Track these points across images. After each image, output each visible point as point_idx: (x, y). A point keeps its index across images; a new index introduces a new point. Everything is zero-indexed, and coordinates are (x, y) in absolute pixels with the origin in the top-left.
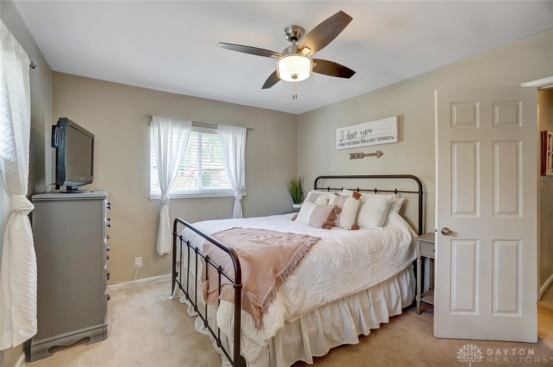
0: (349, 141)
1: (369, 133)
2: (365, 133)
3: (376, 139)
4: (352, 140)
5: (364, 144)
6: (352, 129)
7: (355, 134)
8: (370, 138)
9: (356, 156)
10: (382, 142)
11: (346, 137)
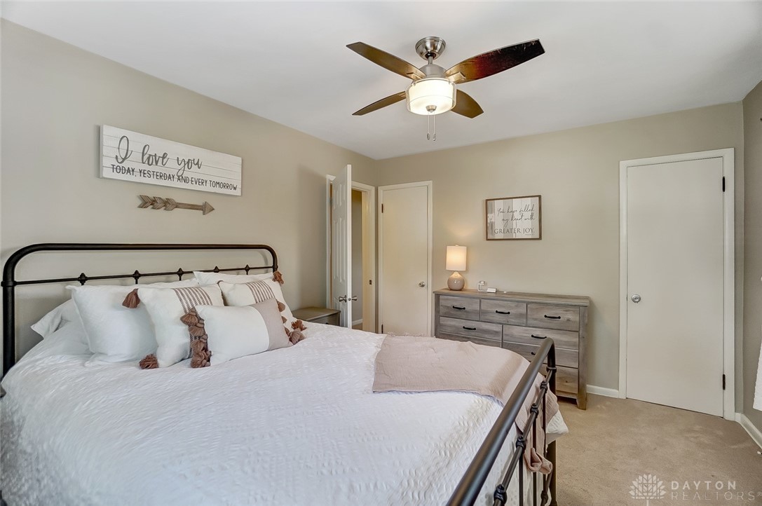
0: (145, 167)
1: (195, 168)
2: (189, 163)
3: (208, 182)
4: (153, 168)
5: (182, 185)
6: (158, 146)
7: (164, 157)
8: (196, 176)
9: (159, 203)
10: (218, 190)
11: (136, 156)
